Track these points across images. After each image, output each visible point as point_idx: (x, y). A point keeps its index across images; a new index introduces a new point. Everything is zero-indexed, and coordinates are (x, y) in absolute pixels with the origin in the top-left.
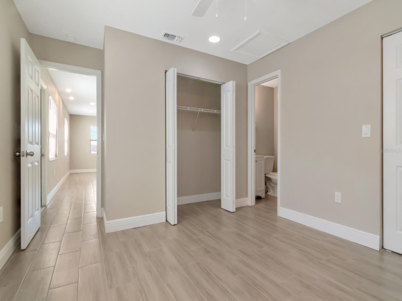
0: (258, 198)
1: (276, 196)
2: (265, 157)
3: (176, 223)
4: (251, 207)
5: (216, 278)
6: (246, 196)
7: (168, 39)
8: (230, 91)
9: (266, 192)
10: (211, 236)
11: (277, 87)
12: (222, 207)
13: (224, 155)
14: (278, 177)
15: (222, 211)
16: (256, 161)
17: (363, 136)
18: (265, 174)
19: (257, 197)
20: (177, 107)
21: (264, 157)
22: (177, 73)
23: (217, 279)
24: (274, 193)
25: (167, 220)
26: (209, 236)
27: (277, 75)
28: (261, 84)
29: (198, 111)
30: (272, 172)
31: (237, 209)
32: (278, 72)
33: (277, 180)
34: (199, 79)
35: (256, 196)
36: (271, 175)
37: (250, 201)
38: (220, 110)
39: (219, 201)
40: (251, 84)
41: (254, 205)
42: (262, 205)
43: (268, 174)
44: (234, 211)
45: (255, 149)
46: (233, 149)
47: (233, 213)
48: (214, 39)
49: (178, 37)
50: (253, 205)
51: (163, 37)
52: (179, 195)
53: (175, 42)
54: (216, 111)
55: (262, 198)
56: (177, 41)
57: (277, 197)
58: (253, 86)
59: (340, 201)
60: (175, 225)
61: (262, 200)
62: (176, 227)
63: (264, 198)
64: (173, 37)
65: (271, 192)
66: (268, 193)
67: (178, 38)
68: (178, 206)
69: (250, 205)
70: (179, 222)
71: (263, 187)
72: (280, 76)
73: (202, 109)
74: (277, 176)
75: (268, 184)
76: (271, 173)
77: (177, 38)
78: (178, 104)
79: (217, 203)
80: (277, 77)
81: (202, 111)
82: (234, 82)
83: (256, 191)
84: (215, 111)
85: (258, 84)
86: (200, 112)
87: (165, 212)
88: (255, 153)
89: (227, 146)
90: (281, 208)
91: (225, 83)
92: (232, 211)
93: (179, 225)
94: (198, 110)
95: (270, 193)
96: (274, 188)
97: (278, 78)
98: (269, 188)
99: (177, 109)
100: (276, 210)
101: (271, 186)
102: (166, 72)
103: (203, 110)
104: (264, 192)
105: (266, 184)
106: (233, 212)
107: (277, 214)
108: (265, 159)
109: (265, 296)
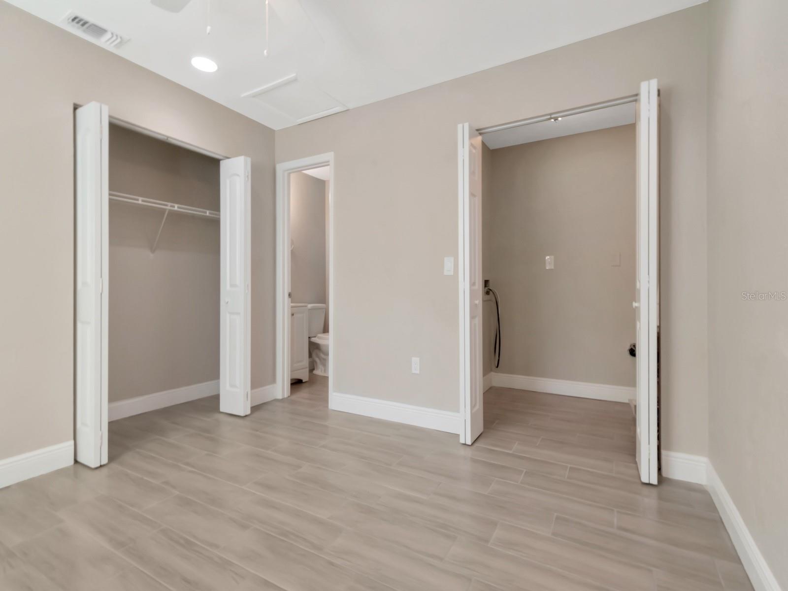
0: (296, 383)
1: (326, 376)
2: (310, 306)
3: (105, 460)
4: (282, 400)
5: (205, 547)
6: (274, 380)
7: (84, 31)
8: (238, 175)
9: (312, 370)
10: (196, 471)
11: (328, 181)
12: (222, 410)
13: (227, 303)
14: (330, 341)
15: (221, 417)
16: (293, 315)
17: (446, 273)
18: (309, 337)
19: (294, 382)
20: (110, 195)
21: (306, 306)
22: (110, 117)
23: (208, 548)
24: (325, 371)
25: (76, 461)
26: (190, 472)
27: (328, 162)
28: (304, 172)
29: (164, 210)
30: (321, 333)
31: (255, 409)
32: (329, 156)
33: (327, 346)
34: (169, 139)
35: (291, 380)
36: (320, 338)
37: (280, 389)
38: (217, 211)
39: (216, 398)
40: (281, 168)
41: (289, 397)
42: (303, 394)
43: (315, 337)
44: (248, 412)
45: (290, 291)
46: (247, 291)
47: (247, 418)
48: (204, 64)
49: (112, 34)
50: (286, 397)
51: (69, 23)
52: (113, 397)
53: (103, 42)
54: (210, 213)
55: (304, 381)
56: (110, 41)
57: (328, 377)
58: (286, 174)
59: (418, 372)
60: (101, 466)
61: (304, 385)
62: (104, 471)
63: (305, 382)
64: (99, 31)
65: (320, 369)
66: (315, 372)
67: (112, 37)
68: (111, 424)
69: (280, 397)
70: (112, 458)
71: (306, 362)
72: (332, 163)
73: (176, 206)
74: (328, 339)
75: (314, 355)
76: (319, 335)
77: (108, 35)
78: (112, 187)
79: (211, 403)
80: (328, 165)
81: (176, 208)
82: (249, 160)
83: (292, 371)
84: (206, 213)
85: (299, 170)
86: (170, 210)
87: (72, 442)
88: (290, 299)
89: (232, 286)
90: (334, 394)
91: (228, 158)
92: (242, 414)
93: (114, 465)
94: (166, 205)
95: (318, 372)
96: (325, 362)
97: (329, 167)
98: (316, 362)
99: (110, 200)
100: (326, 400)
101: (320, 359)
102: (76, 108)
103: (178, 208)
104: (307, 370)
105: (310, 355)
106: (246, 416)
107: (327, 407)
108: (309, 309)
109: (301, 547)
